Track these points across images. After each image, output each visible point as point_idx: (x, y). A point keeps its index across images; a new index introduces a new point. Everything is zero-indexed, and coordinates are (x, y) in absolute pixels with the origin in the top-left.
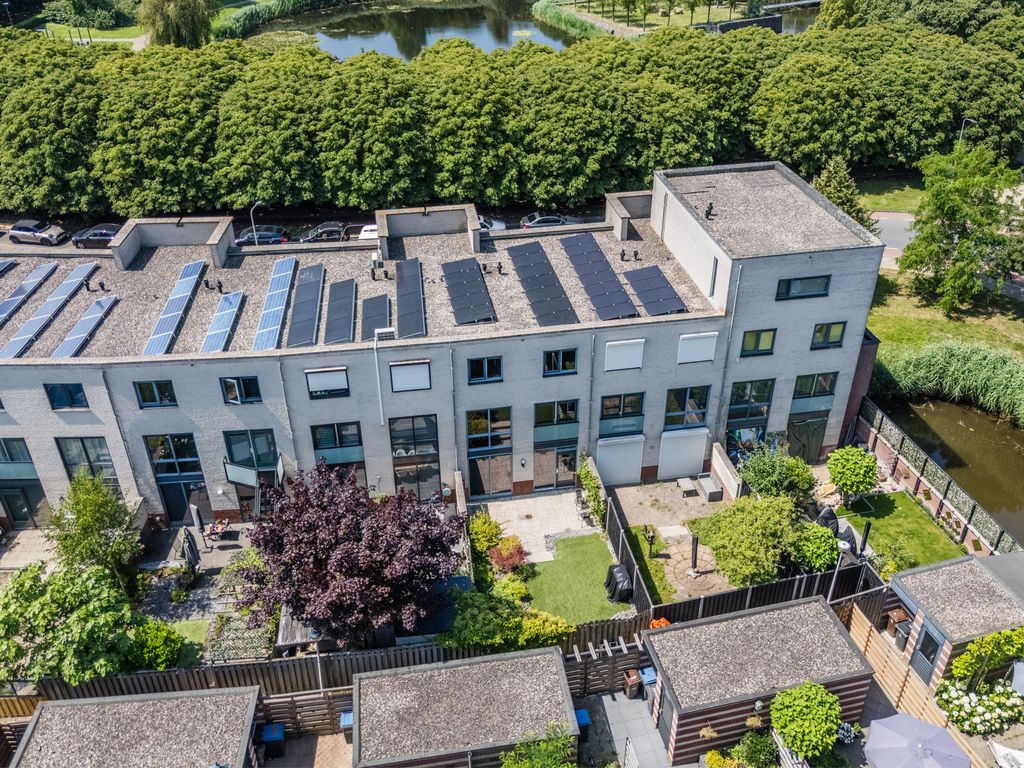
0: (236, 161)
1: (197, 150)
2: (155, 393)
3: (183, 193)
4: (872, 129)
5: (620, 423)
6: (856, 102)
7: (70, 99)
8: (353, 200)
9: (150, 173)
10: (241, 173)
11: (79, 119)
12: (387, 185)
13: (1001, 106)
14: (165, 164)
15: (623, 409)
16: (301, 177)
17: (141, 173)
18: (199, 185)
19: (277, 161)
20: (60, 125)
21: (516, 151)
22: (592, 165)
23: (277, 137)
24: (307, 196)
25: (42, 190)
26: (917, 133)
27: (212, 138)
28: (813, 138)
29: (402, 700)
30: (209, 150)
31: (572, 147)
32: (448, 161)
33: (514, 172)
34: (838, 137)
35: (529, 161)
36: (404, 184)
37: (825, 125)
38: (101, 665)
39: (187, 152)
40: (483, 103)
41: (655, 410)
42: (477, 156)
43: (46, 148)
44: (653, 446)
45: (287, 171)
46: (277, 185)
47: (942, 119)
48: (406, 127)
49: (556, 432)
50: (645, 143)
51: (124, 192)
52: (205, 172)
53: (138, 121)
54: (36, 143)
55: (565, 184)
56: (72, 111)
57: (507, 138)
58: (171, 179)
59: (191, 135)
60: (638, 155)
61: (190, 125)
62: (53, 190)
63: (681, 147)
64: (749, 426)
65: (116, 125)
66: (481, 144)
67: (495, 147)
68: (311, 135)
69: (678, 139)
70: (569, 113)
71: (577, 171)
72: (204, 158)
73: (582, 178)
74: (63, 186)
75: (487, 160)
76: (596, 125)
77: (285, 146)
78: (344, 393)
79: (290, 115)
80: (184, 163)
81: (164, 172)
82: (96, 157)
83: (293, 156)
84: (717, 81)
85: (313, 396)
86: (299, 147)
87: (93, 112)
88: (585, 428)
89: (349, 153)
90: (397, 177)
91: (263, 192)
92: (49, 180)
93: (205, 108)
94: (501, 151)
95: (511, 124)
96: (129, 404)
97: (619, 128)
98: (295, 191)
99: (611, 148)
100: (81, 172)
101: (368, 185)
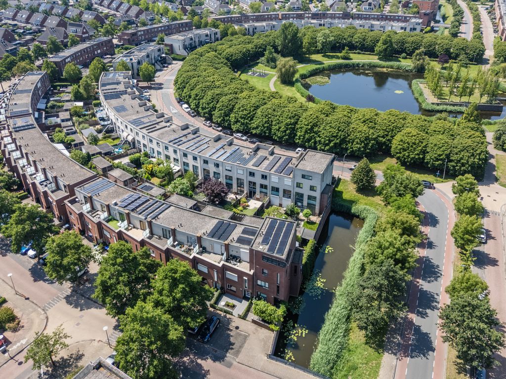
0: (255, 123)
1: (249, 119)
2: (206, 162)
3: (244, 127)
4: (418, 154)
5: (275, 193)
6: (414, 146)
7: (231, 102)
8: (276, 138)
9: (239, 121)
10: (255, 126)
11: (231, 107)
12: (284, 136)
13: (462, 159)
14: (242, 121)
15: (276, 190)
16: (267, 130)
17: (237, 121)
18: (247, 126)
19: (263, 125)
20: (227, 107)
21: (315, 135)
22: (332, 144)
23: (265, 120)
24: (267, 134)
25: (220, 120)
26: (433, 159)
27: (253, 117)
28: (400, 153)
29: (211, 209)
30: (252, 119)
31: (327, 139)
32: (299, 134)
33: (313, 140)
34: (407, 154)
35: (318, 139)
36: (287, 137)
37: (404, 150)
38: (182, 193)
39: (248, 119)
40: (311, 122)
41: (281, 192)
42: (305, 135)
43: (223, 112)
44: (281, 200)
45: (264, 128)
46: (262, 130)
47: (441, 157)
48: (291, 124)
49: (264, 190)
50: (349, 142)
51: (234, 124)
52: (249, 124)
53: (240, 110)
54: (222, 110)
55: (325, 147)
56: (230, 105)
57: (314, 132)
58: (242, 124)
59: (249, 115)
60: (347, 145)
61: (249, 113)
62: (222, 120)
63: (359, 146)
64: (300, 202)
65: (236, 110)
66: (306, 132)
67: (310, 134)
68: (272, 121)
69: (357, 143)
70: (330, 130)
71: (328, 145)
72: (250, 121)
73: (328, 147)
74: (223, 120)
75: (307, 136)
76: (335, 134)
77: (266, 122)
78: (230, 171)
79: (270, 116)
80: (246, 121)
81: (241, 122)
82: (231, 116)
83: (266, 125)
84: (385, 130)
85: (226, 170)
86: (269, 123)
87: (234, 106)
88: (269, 191)
89: (277, 127)
90: (285, 135)
91: (258, 131)
92: (222, 118)
93: (255, 109)
94: (311, 135)
95: (316, 129)
96: (202, 162)
97: (342, 137)
98: (265, 133)
99: (338, 141)
100: (228, 118)
101: (279, 135)
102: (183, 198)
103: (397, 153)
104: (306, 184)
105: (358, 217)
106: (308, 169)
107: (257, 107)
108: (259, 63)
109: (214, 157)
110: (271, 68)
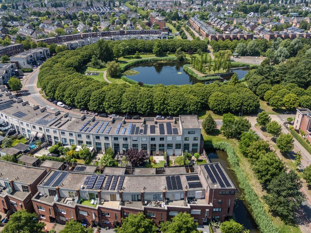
0: (124, 105)
1: (119, 103)
2: (116, 139)
3: (116, 110)
4: (227, 106)
5: (170, 147)
6: (224, 102)
7: (101, 95)
8: (141, 112)
9: (112, 107)
10: (125, 107)
11: (102, 98)
12: (146, 110)
13: (249, 104)
14: (114, 105)
16: (134, 108)
17: (110, 106)
18: (119, 109)
19: (130, 106)
20: (100, 99)
21: (166, 106)
22: (178, 109)
23: (131, 102)
24: (134, 111)
25: (96, 108)
26: (235, 107)
27: (121, 102)
28: (217, 107)
30: (121, 103)
31: (175, 106)
32: (156, 107)
33: (166, 109)
34: (221, 107)
35: (168, 108)
36: (149, 110)
37: (219, 105)
38: (111, 165)
39: (118, 104)
40: (162, 99)
41: (174, 146)
42: (160, 107)
43: (97, 102)
44: (174, 151)
45: (132, 107)
46: (130, 109)
47: (239, 105)
48: (150, 102)
49: (161, 148)
50: (187, 106)
51: (108, 109)
52: (120, 107)
53: (111, 99)
54: (96, 101)
55: (174, 112)
56: (101, 97)
57: (165, 104)
58: (114, 108)
59: (118, 101)
60: (186, 108)
61: (118, 100)
62: (97, 108)
63: (194, 107)
64: (187, 149)
65: (107, 99)
66: (161, 105)
67: (163, 105)
68: (136, 102)
69: (193, 106)
70: (175, 101)
71: (176, 110)
72: (120, 105)
73: (176, 111)
74: (99, 107)
75: (162, 107)
76: (179, 103)
77: (132, 104)
78: (137, 140)
79: (133, 99)
80: (117, 105)
81: (114, 107)
82: (104, 103)
83: (133, 105)
84: (203, 96)
85: (133, 140)
86: (134, 104)
87: (104, 97)
88: (165, 147)
89: (141, 105)
90: (148, 109)
91: (128, 110)
92: (97, 106)
93: (121, 97)
94: (164, 106)
95: (166, 102)
96: (113, 139)
97: (183, 104)
98: (132, 110)
99: (181, 107)
100: (102, 106)
101: (143, 110)
102: (114, 168)
103: (214, 107)
104: (191, 137)
105: (219, 149)
106: (191, 128)
107: (121, 95)
108: (87, 66)
109: (121, 133)
110: (98, 69)
